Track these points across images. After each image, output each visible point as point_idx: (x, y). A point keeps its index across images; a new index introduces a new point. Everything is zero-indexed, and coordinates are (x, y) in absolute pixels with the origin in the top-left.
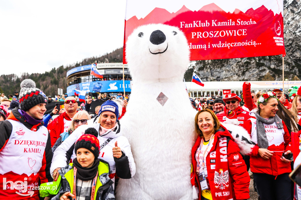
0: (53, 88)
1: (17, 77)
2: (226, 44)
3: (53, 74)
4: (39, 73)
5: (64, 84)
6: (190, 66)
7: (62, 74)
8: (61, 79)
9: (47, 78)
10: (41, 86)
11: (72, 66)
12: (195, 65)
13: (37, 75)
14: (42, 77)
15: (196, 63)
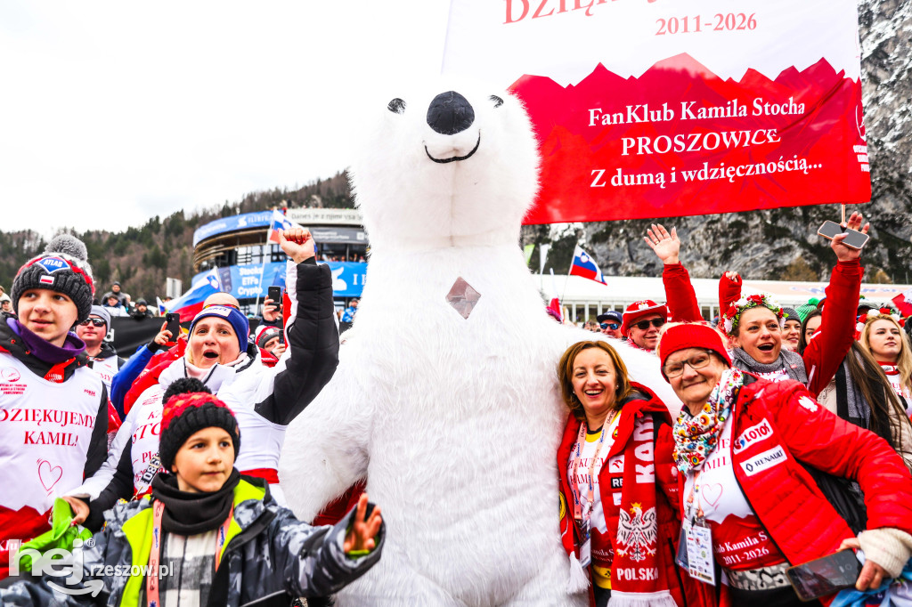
0: (148, 278)
1: (39, 241)
2: (722, 170)
3: (150, 236)
4: (109, 230)
5: (183, 266)
7: (180, 236)
8: (175, 251)
9: (133, 245)
10: (114, 270)
11: (211, 214)
13: (102, 237)
14: (118, 244)
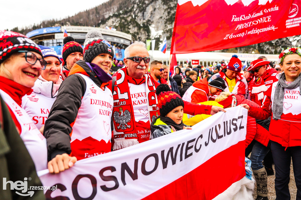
6: (156, 34)
11: (29, 28)
12: (161, 34)
15: (163, 32)
